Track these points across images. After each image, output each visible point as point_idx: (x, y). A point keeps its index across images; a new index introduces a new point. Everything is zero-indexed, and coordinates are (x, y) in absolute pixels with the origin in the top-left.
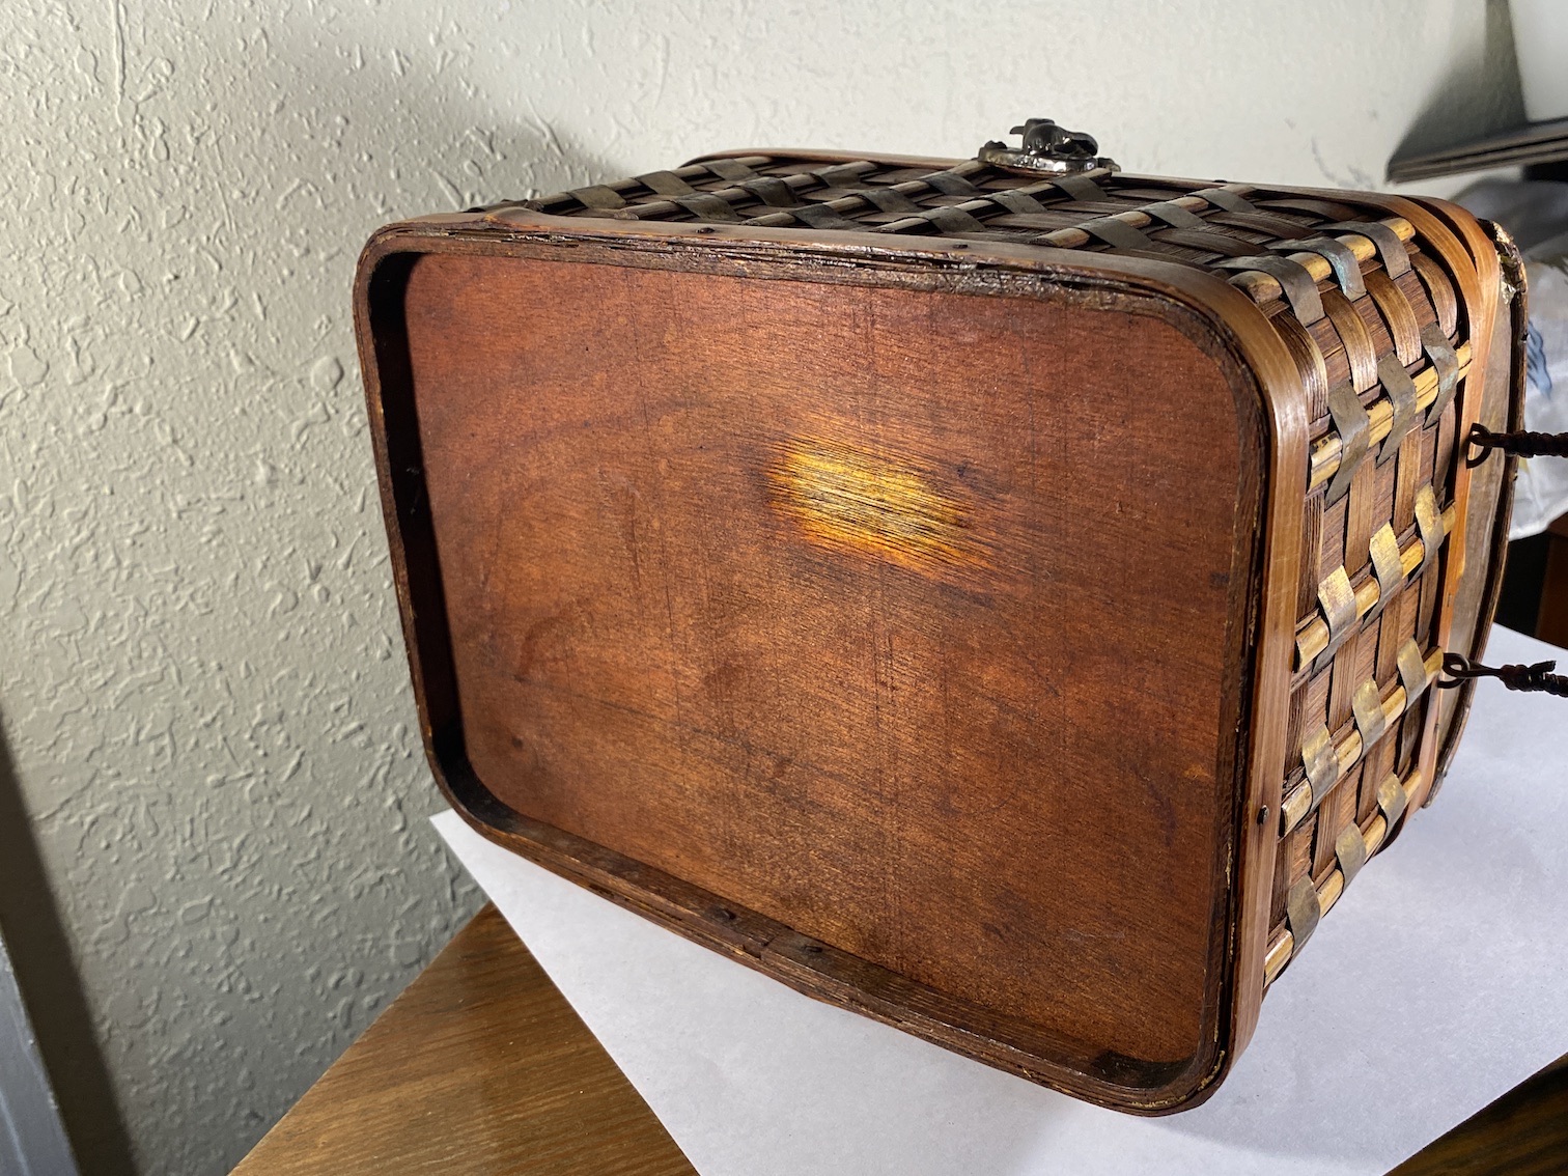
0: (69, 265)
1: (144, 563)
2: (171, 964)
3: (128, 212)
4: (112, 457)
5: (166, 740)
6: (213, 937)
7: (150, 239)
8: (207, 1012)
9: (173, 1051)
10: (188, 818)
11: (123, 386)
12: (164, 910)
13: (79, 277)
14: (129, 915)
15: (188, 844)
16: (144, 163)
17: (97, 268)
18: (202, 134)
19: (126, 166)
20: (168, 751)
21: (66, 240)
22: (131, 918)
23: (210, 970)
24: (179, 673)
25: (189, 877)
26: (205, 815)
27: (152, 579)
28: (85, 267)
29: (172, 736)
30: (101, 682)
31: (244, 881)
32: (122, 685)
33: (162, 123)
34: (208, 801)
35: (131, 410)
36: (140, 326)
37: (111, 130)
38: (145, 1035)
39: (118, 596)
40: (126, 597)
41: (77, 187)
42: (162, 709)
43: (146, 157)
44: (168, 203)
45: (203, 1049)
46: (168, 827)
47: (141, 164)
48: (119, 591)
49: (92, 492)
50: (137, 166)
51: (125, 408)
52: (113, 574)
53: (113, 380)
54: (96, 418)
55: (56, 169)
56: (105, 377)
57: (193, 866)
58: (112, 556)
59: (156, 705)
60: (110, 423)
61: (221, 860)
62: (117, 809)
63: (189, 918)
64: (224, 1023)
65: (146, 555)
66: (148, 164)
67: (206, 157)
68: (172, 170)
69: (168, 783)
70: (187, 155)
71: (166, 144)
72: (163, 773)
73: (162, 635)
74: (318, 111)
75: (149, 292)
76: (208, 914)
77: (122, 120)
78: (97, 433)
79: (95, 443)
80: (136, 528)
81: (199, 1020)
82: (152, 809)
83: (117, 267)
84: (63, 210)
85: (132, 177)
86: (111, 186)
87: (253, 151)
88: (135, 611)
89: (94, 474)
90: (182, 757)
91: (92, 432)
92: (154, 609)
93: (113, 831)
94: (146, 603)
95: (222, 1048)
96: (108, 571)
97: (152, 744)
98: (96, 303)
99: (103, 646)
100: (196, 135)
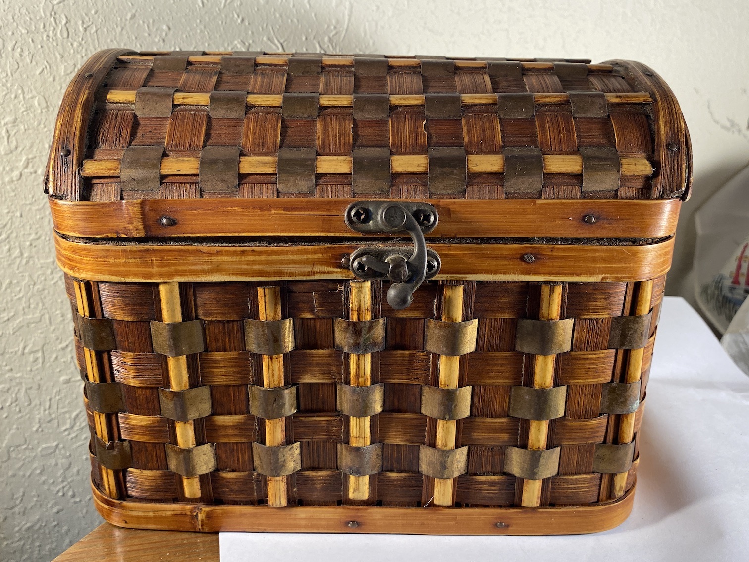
0: (8, 89)
1: (36, 257)
2: (32, 477)
3: (44, 63)
4: (23, 197)
5: (40, 355)
6: (57, 465)
7: (54, 80)
8: (49, 505)
9: (28, 525)
10: (48, 398)
11: (32, 158)
12: (30, 446)
13: (13, 96)
14: (10, 447)
15: (47, 412)
16: (54, 38)
17: (23, 93)
18: (88, 26)
19: (45, 38)
20: (40, 360)
21: (7, 75)
22: (12, 449)
23: (53, 483)
24: (50, 319)
25: (46, 430)
26: (58, 398)
27: (39, 266)
28: (16, 91)
29: (43, 353)
30: (6, 318)
31: (76, 436)
32: (18, 321)
33: (67, 18)
34: (60, 390)
35: (35, 172)
36: (45, 127)
37: (38, 18)
38: (14, 514)
39: (20, 272)
40: (24, 274)
41: (16, 47)
42: (39, 337)
43: (56, 35)
44: (66, 62)
45: (45, 525)
46: (36, 402)
47: (52, 39)
48: (21, 270)
49: (10, 214)
50: (51, 40)
51: (32, 170)
52: (18, 260)
53: (26, 155)
54: (16, 174)
55: (5, 36)
56: (23, 153)
57: (49, 424)
58: (18, 250)
59: (36, 334)
60: (24, 177)
61: (65, 423)
62: (9, 389)
63: (44, 453)
64: (58, 512)
65: (37, 252)
66: (56, 39)
67: (89, 39)
68: (69, 44)
69: (39, 378)
70: (79, 37)
71: (67, 29)
72: (36, 372)
73: (42, 297)
74: (154, 21)
75: (51, 109)
76: (55, 451)
77: (44, 14)
78: (16, 182)
79: (14, 188)
80: (33, 237)
81: (44, 510)
82: (28, 391)
83: (34, 92)
84: (7, 58)
85: (47, 45)
86: (35, 48)
87: (115, 39)
88: (28, 282)
89: (12, 205)
90: (48, 365)
91: (13, 181)
92: (39, 282)
93: (6, 401)
94: (35, 278)
95: (55, 526)
96: (15, 258)
97: (32, 355)
98: (21, 111)
99: (9, 299)
100: (84, 26)
